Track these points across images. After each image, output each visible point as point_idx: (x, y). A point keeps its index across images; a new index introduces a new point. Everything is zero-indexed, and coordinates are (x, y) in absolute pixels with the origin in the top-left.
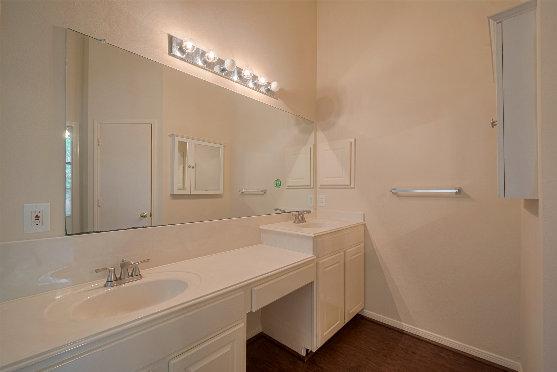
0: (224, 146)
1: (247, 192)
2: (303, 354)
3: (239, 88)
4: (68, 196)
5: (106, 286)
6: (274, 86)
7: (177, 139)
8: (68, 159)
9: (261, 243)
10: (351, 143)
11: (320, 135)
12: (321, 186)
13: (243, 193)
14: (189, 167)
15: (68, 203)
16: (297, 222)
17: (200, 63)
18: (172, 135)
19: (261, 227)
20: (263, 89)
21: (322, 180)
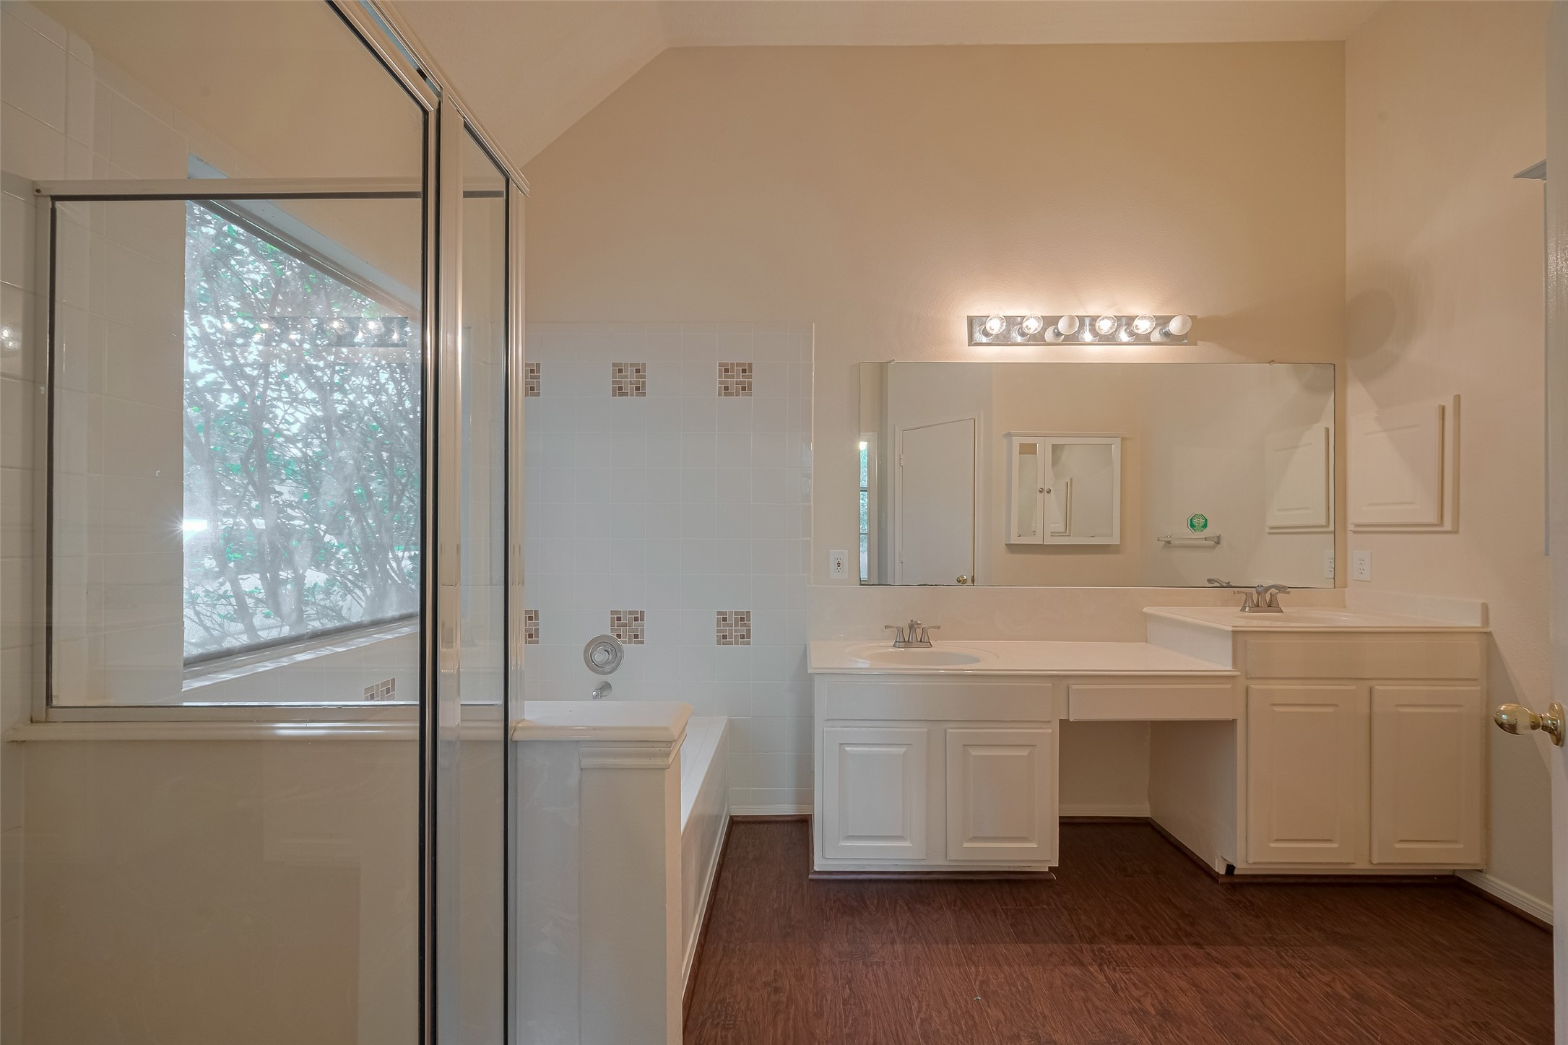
0: (1123, 439)
1: (1176, 542)
2: (1220, 869)
3: (1093, 353)
4: (864, 547)
5: (894, 646)
6: (1175, 326)
7: (1017, 441)
8: (864, 484)
9: (1146, 641)
10: (1443, 409)
11: (1356, 394)
12: (1357, 526)
13: (1169, 542)
14: (1040, 492)
15: (864, 558)
16: (1250, 610)
17: (1019, 339)
18: (1009, 435)
19: (1146, 610)
20: (1156, 336)
21: (1358, 512)
